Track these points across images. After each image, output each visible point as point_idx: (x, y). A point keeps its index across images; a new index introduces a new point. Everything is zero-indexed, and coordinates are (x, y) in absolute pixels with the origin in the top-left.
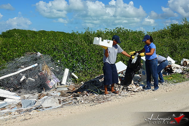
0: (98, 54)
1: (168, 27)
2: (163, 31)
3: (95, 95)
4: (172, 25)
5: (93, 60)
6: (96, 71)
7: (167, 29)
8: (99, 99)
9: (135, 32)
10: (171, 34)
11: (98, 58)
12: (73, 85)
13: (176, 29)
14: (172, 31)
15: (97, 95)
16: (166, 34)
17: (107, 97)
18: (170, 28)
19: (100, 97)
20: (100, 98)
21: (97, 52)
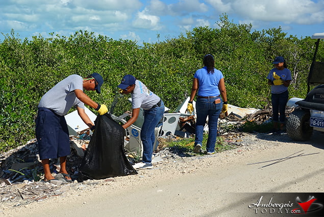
0: (34, 91)
1: (189, 34)
2: (179, 42)
3: (26, 181)
4: (197, 30)
5: (22, 103)
6: (29, 128)
7: (186, 36)
8: (35, 192)
9: (119, 43)
10: (195, 48)
11: (33, 98)
13: (206, 39)
14: (196, 42)
15: (30, 182)
16: (185, 49)
17: (53, 188)
18: (193, 36)
19: (37, 187)
20: (37, 189)
21: (31, 85)
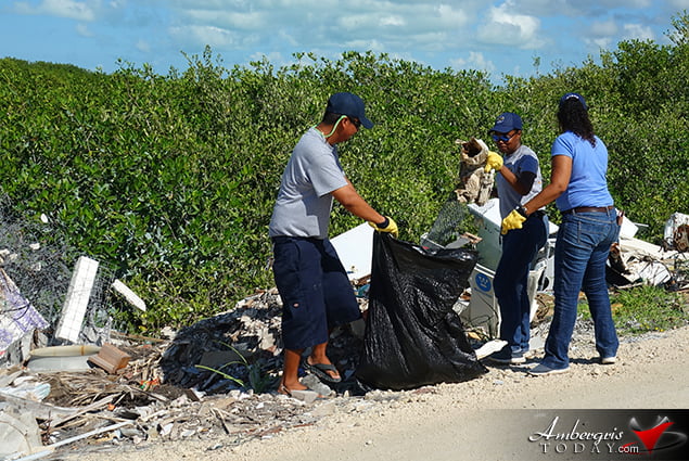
0: (254, 185)
1: (606, 58)
2: (583, 75)
3: (235, 393)
4: (626, 47)
5: (223, 213)
6: (242, 270)
7: (599, 63)
8: (255, 417)
9: (445, 78)
10: (621, 90)
11: (251, 203)
12: (119, 343)
13: (646, 69)
14: (623, 75)
15: (244, 395)
16: (597, 92)
17: (295, 407)
18: (616, 61)
19: (261, 405)
20: (259, 412)
21: (246, 173)
